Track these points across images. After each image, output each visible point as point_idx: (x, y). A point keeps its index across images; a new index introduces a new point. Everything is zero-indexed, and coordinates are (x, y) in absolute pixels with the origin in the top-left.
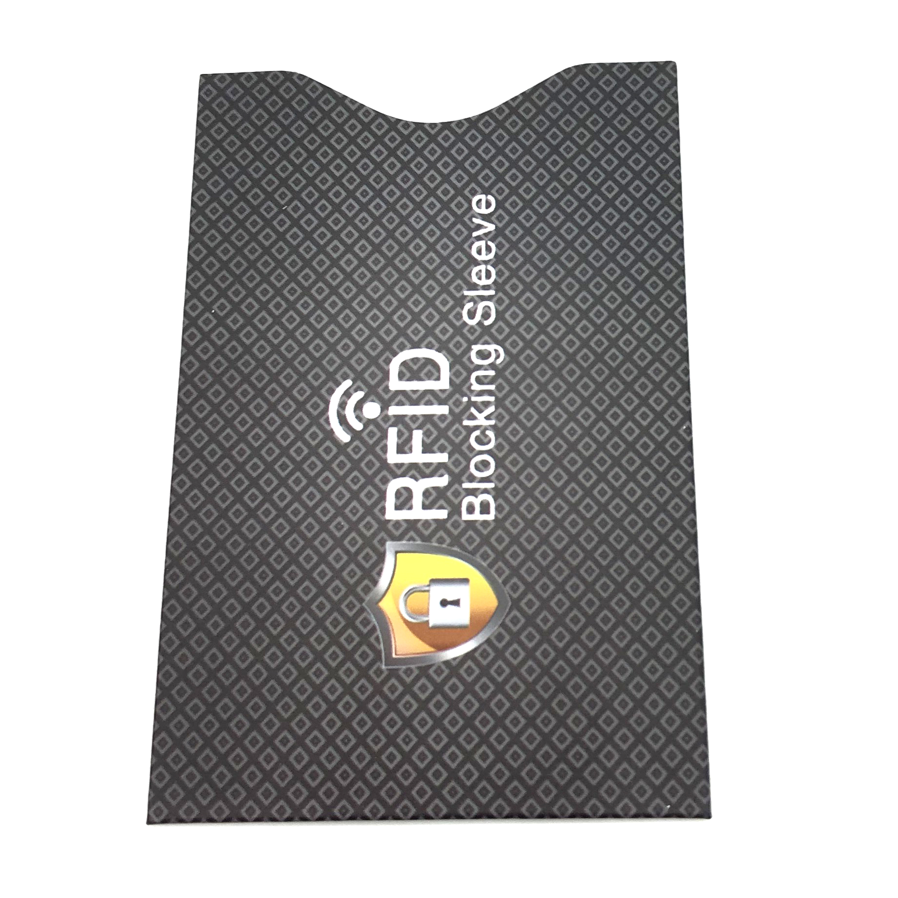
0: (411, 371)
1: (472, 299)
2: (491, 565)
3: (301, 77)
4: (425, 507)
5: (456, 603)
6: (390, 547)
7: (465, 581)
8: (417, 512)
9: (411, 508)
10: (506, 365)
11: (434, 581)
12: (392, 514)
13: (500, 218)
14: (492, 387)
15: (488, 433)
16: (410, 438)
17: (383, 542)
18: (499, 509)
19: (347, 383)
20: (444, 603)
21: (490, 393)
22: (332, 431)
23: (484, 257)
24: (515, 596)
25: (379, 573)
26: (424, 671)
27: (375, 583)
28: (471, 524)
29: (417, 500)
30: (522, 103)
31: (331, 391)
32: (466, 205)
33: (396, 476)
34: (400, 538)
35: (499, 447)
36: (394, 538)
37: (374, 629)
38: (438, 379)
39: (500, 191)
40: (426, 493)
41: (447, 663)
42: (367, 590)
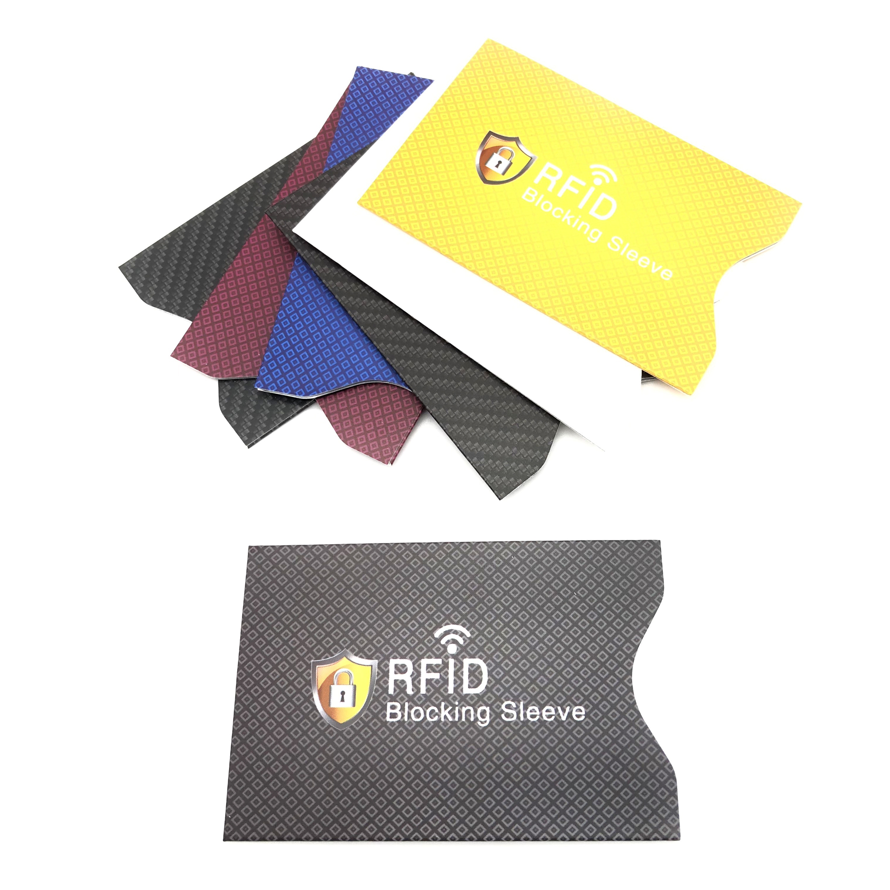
0: (475, 671)
1: (518, 707)
2: (361, 719)
3: (660, 600)
4: (396, 681)
5: (342, 700)
6: (374, 662)
7: (354, 705)
8: (393, 676)
9: (395, 673)
10: (476, 728)
11: (355, 687)
12: (393, 663)
13: (569, 724)
14: (463, 719)
15: (437, 717)
16: (435, 671)
17: (377, 658)
18: (393, 724)
19: (468, 634)
20: (343, 693)
21: (460, 718)
22: (441, 627)
23: (544, 713)
24: (344, 733)
25: (361, 657)
26: (309, 683)
27: (356, 655)
28: (385, 708)
29: (400, 677)
30: (647, 737)
31: (464, 625)
32: (578, 702)
33: (414, 664)
34: (379, 668)
35: (428, 723)
36: (379, 664)
37: (332, 655)
38: (469, 687)
39: (587, 724)
40: (403, 682)
41: (312, 695)
42: (353, 651)
